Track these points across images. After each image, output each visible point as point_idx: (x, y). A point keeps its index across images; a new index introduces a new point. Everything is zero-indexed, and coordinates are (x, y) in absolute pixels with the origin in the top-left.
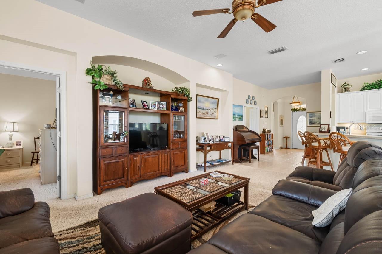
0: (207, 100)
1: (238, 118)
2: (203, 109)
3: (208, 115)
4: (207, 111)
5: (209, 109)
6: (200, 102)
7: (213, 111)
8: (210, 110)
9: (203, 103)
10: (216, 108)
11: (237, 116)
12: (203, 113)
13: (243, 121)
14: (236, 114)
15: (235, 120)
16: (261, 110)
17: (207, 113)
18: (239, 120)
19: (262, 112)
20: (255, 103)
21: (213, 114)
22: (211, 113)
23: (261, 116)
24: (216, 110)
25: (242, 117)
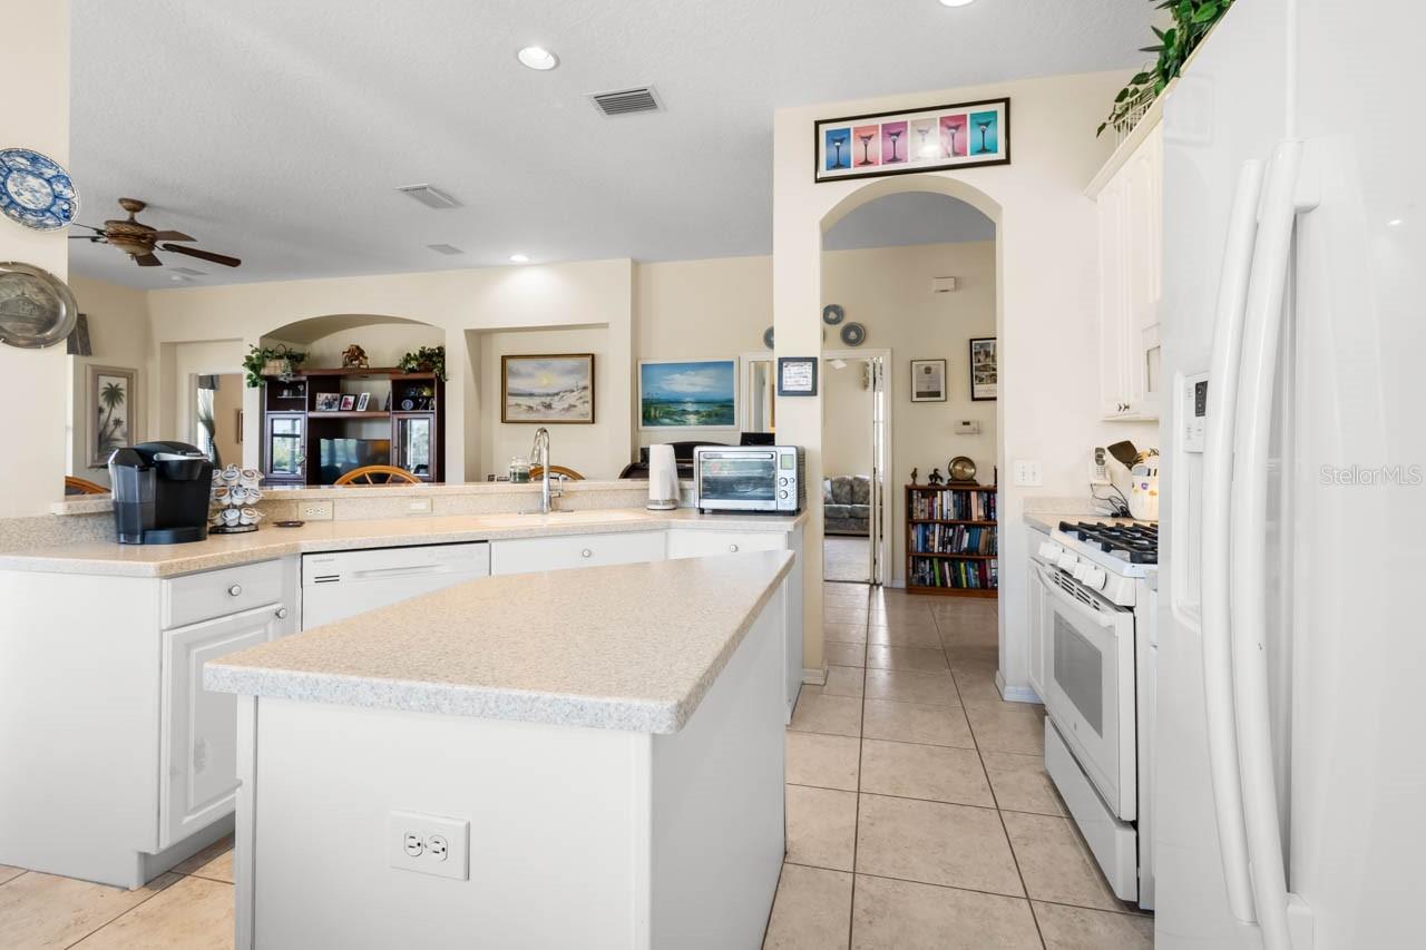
0: (544, 367)
1: (697, 413)
2: (531, 395)
3: (550, 412)
4: (547, 400)
5: (556, 391)
6: (517, 374)
7: (572, 399)
8: (557, 394)
9: (530, 375)
10: (585, 388)
11: (690, 407)
12: (531, 408)
13: (733, 424)
14: (688, 399)
15: (676, 421)
16: (917, 366)
17: (549, 406)
18: (706, 423)
19: (928, 370)
20: (853, 335)
21: (575, 406)
22: (566, 406)
23: (914, 393)
24: (589, 392)
25: (725, 410)
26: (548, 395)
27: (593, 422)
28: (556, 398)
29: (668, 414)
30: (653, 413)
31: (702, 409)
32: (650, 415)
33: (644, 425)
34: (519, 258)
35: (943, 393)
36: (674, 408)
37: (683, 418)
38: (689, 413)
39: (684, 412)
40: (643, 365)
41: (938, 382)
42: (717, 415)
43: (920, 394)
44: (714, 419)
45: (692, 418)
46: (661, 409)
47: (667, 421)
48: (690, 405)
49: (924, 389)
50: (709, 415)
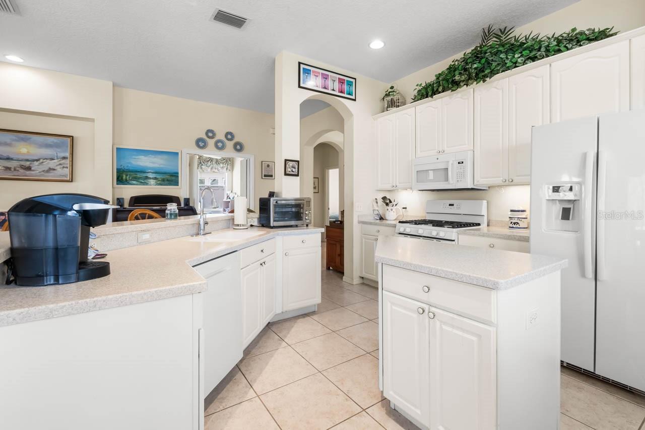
1: (155, 178)
2: (9, 159)
3: (30, 172)
4: (26, 164)
7: (51, 164)
10: (64, 158)
11: (151, 175)
12: (10, 168)
13: (178, 185)
14: (149, 171)
15: (141, 182)
16: (264, 163)
17: (29, 168)
18: (161, 185)
19: (268, 166)
20: (238, 147)
21: (54, 170)
22: (46, 169)
23: (263, 176)
24: (68, 162)
25: (173, 178)
26: (27, 160)
27: (72, 181)
28: (36, 163)
29: (136, 179)
30: (124, 177)
31: (158, 176)
32: (122, 179)
33: (117, 184)
34: (13, 58)
35: (273, 176)
36: (139, 175)
37: (146, 181)
38: (150, 178)
39: (147, 178)
40: (117, 148)
41: (272, 171)
42: (168, 180)
43: (265, 176)
44: (166, 182)
45: (152, 182)
46: (130, 175)
47: (134, 182)
48: (150, 174)
49: (266, 174)
50: (163, 180)
